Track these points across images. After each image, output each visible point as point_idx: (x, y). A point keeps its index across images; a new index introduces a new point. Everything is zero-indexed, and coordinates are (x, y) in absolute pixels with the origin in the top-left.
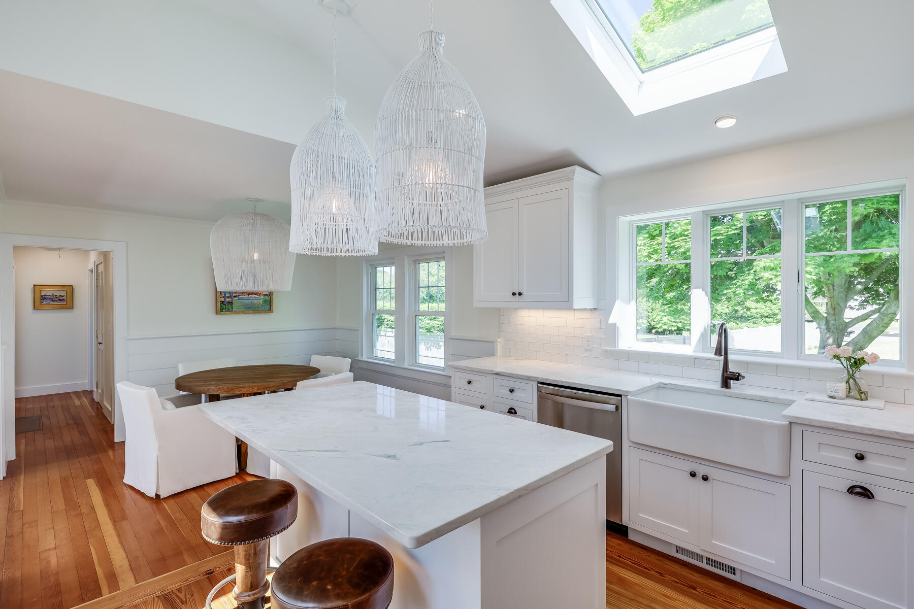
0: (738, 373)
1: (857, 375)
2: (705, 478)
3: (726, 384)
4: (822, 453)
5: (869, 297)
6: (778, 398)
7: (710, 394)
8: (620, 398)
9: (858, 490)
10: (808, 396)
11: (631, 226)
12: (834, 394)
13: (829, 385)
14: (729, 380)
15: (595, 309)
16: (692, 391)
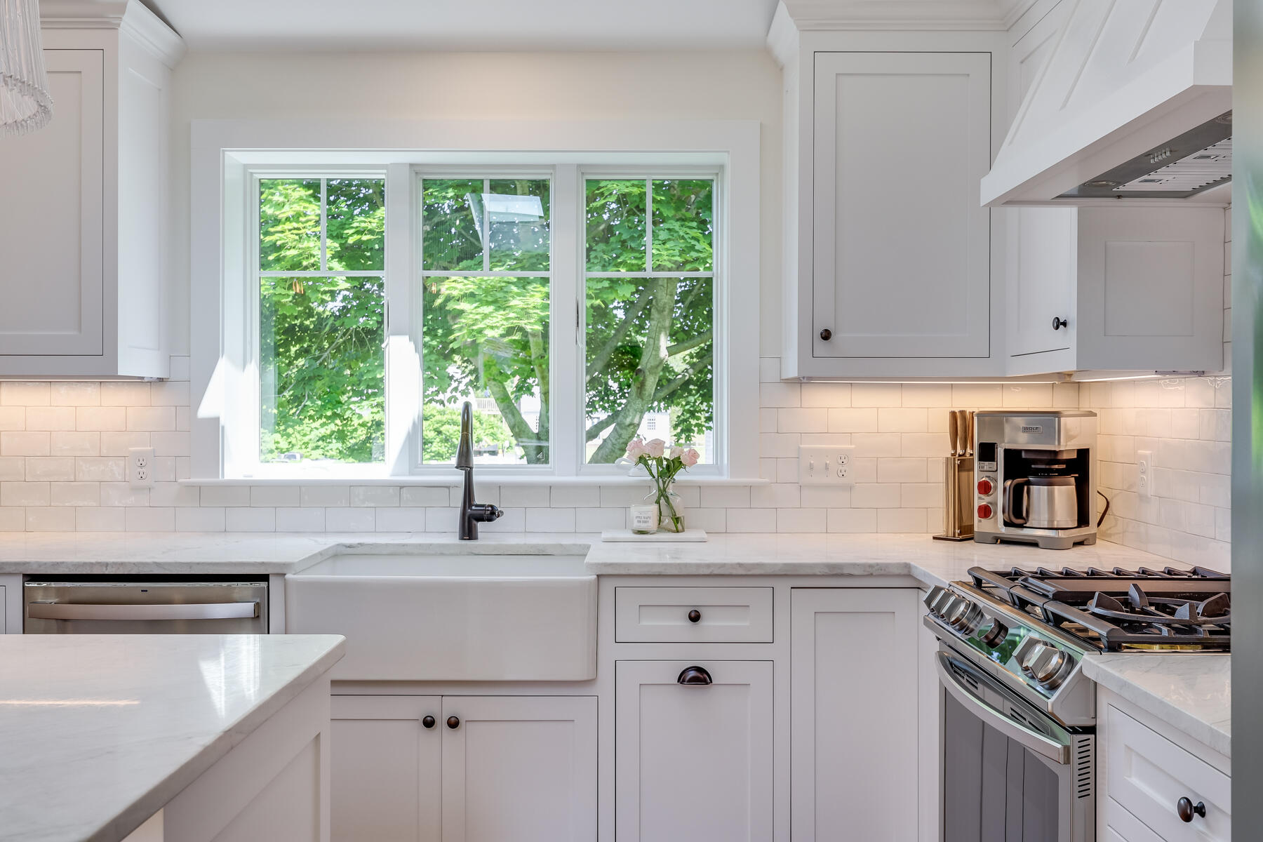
0: (492, 506)
1: (670, 490)
2: (454, 724)
3: (468, 532)
4: (645, 623)
5: (595, 396)
6: (561, 545)
7: (442, 554)
8: (264, 584)
9: (692, 674)
10: (605, 535)
11: (248, 177)
12: (643, 527)
13: (635, 511)
14: (474, 522)
15: (161, 380)
16: (408, 554)
